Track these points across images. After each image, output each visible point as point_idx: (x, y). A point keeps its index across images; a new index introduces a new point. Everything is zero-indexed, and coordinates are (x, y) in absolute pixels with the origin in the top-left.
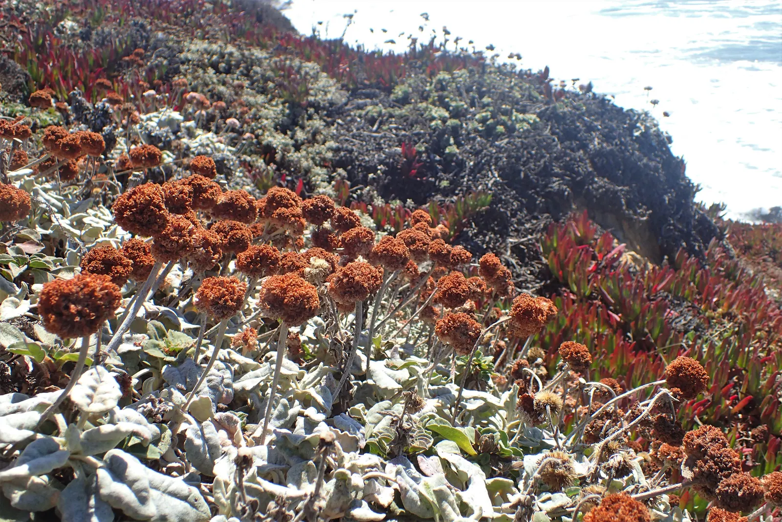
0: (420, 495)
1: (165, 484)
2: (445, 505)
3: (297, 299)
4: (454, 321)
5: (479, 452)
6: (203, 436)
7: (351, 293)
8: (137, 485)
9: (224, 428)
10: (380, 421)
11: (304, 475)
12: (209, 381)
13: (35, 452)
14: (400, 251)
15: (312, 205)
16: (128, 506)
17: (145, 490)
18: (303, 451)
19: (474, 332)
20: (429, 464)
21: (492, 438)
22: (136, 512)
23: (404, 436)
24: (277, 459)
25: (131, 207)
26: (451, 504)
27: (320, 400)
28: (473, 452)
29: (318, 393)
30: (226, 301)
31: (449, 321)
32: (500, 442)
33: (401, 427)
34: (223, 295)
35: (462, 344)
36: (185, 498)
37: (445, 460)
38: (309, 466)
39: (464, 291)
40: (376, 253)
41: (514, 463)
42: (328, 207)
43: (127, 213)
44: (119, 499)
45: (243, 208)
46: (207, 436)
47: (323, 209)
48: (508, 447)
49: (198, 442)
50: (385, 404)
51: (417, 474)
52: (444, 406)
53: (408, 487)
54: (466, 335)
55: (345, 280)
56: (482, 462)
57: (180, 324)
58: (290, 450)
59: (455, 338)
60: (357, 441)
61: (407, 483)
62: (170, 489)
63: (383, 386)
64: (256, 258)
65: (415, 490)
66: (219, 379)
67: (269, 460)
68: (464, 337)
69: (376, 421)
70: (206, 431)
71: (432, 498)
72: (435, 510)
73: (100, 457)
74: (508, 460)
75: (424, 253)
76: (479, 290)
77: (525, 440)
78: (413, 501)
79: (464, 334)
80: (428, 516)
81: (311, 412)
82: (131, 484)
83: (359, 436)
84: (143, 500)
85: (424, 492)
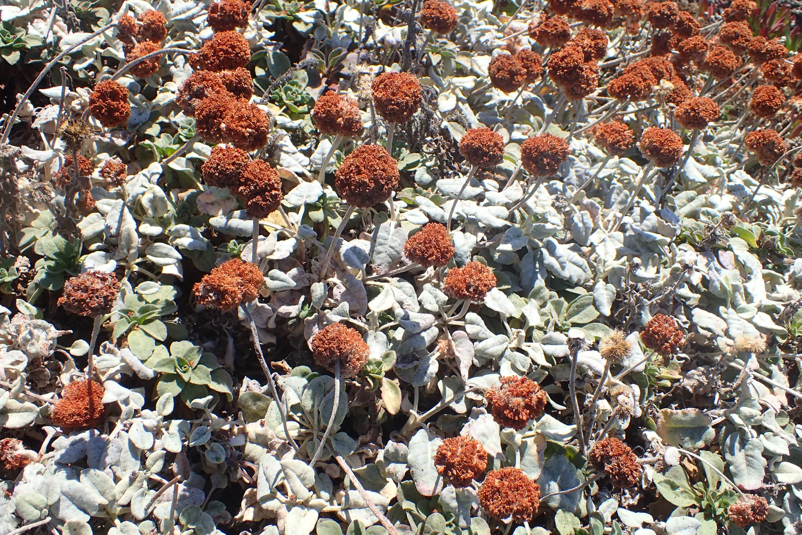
0: (721, 284)
1: (571, 256)
2: (737, 294)
3: (670, 152)
4: (765, 139)
5: (760, 247)
6: (583, 221)
7: (694, 123)
8: (561, 259)
9: (587, 209)
10: (685, 205)
11: (650, 262)
12: (576, 171)
13: (511, 235)
14: (729, 65)
15: (659, 12)
16: (556, 271)
17: (565, 263)
18: (651, 246)
19: (779, 150)
20: (726, 257)
21: (774, 240)
22: (559, 274)
23: (715, 239)
24: (630, 244)
25: (563, 68)
26: (741, 294)
27: (653, 197)
28: (756, 246)
29: (651, 189)
30: (620, 146)
31: (760, 138)
32: (779, 243)
33: (714, 233)
34: (619, 141)
35: (766, 158)
36: (580, 266)
37: (737, 256)
38: (655, 257)
39: (777, 105)
40: (707, 63)
41: (785, 259)
42: (673, 14)
43: (559, 73)
44: (552, 267)
45: (603, 15)
46: (585, 221)
47: (669, 17)
48: (782, 248)
49: (580, 225)
50: (692, 193)
51: (719, 266)
52: (738, 203)
53: (715, 279)
54: (772, 151)
55: (692, 114)
56: (760, 254)
57: (544, 111)
58: (642, 242)
59: (761, 152)
60: (675, 230)
61: (715, 276)
62: (573, 260)
63: (691, 178)
64: (626, 88)
65: (718, 280)
66: (583, 171)
67: (624, 244)
68: (769, 153)
69: (681, 205)
70: (584, 218)
71: (729, 288)
72: (729, 294)
73: (541, 240)
74: (782, 257)
75: (744, 49)
76: (783, 73)
77: (796, 237)
78: (716, 287)
79: (770, 150)
80: (723, 297)
81: (645, 204)
82: (557, 258)
83: (677, 226)
84: (563, 268)
85: (724, 284)
